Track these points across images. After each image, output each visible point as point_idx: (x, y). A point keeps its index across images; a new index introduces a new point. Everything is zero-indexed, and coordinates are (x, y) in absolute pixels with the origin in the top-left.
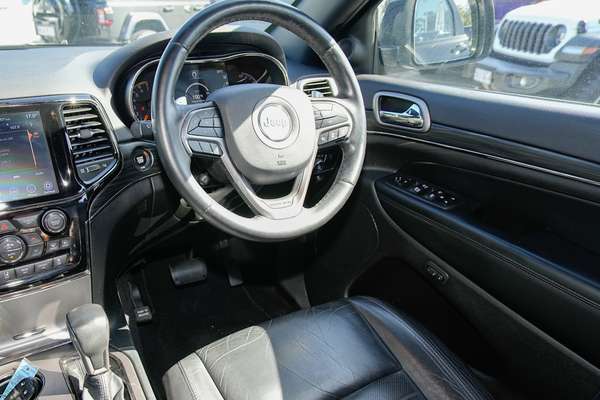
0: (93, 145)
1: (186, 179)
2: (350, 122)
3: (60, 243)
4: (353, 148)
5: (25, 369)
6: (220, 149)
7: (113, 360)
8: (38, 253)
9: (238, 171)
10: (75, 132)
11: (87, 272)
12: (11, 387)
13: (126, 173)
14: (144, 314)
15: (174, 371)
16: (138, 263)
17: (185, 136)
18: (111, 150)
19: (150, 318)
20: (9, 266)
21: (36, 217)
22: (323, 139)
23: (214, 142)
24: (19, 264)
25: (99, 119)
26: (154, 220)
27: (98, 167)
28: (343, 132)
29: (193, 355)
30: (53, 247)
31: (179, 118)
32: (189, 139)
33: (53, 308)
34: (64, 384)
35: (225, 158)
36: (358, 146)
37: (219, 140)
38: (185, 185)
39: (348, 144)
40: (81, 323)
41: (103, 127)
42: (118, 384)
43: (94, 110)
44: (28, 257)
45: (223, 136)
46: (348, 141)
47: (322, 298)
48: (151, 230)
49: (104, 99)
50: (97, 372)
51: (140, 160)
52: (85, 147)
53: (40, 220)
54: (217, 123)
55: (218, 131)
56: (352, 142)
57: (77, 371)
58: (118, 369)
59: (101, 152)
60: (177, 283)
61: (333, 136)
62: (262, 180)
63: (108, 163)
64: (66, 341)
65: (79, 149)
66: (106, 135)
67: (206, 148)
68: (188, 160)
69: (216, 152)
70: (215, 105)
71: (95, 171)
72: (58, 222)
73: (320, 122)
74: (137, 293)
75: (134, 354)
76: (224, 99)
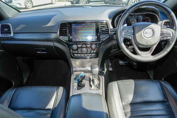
0: (105, 32)
1: (122, 43)
2: (172, 35)
3: (94, 51)
4: (171, 42)
5: (83, 74)
6: (132, 38)
7: (99, 77)
8: (89, 52)
9: (135, 43)
10: (101, 28)
11: (98, 58)
12: (79, 76)
13: (111, 39)
14: (111, 69)
15: (110, 83)
16: (112, 58)
17: (123, 33)
18: (109, 33)
19: (112, 70)
20: (83, 54)
21: (90, 45)
22: (162, 39)
23: (131, 36)
24: (85, 54)
25: (107, 26)
26: (116, 50)
27: (105, 37)
28: (168, 38)
29: (116, 81)
30: (92, 52)
31: (123, 29)
32: (124, 34)
33: (90, 64)
34: (88, 79)
35: (133, 40)
36: (173, 42)
37: (132, 35)
38: (121, 45)
39: (170, 41)
40: (93, 68)
41: (108, 28)
42: (98, 82)
43: (107, 24)
44: (87, 53)
45: (133, 35)
46: (170, 40)
47: (157, 78)
48: (115, 52)
49: (110, 22)
50: (94, 79)
51: (115, 36)
52: (103, 32)
53: (91, 46)
54: (132, 31)
55: (132, 33)
56: (171, 41)
57: (91, 77)
58: (99, 79)
59: (106, 33)
60: (120, 64)
61: (165, 38)
62: (141, 46)
63: (107, 36)
64: (90, 71)
65: (102, 32)
66: (108, 30)
67: (128, 37)
68: (123, 39)
69: (131, 38)
70: (133, 27)
71: (104, 37)
72: (94, 47)
73: (162, 34)
74: (110, 64)
75: (103, 77)
76: (136, 26)
